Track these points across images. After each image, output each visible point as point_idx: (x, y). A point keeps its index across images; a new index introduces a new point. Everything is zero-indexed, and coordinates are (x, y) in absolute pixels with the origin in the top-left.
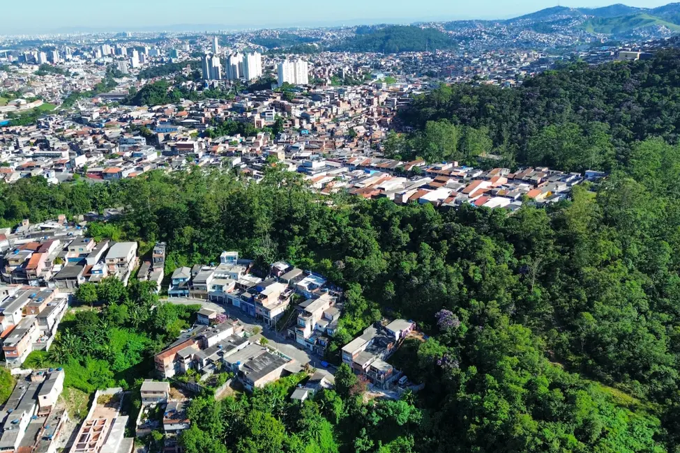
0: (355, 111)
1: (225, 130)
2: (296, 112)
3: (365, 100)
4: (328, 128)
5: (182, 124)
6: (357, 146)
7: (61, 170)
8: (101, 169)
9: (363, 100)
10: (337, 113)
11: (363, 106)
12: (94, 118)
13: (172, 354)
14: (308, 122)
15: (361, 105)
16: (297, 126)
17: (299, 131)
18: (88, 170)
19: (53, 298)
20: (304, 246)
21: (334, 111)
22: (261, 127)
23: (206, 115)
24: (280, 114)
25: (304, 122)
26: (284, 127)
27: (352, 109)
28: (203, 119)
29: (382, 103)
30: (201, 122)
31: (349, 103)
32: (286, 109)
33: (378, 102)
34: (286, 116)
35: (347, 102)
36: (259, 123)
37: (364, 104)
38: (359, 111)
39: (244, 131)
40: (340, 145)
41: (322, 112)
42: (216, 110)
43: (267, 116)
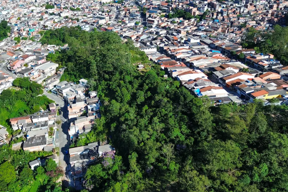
0: (257, 11)
1: (177, 15)
2: (219, 9)
3: (268, 6)
4: (231, 20)
5: (161, 10)
6: (241, 33)
7: (93, 25)
8: (107, 27)
9: (267, 6)
10: (243, 11)
11: (266, 9)
12: (142, 3)
13: (16, 120)
14: (222, 15)
15: (264, 8)
16: (215, 17)
17: (214, 20)
18: (102, 27)
19: (6, 81)
20: (106, 87)
21: (242, 10)
22: (195, 15)
23: (173, 6)
24: (209, 9)
25: (220, 15)
26: (206, 16)
27: (256, 10)
28: (170, 8)
29: (281, 9)
30: (169, 10)
31: (255, 6)
32: (214, 7)
33: (277, 8)
34: (213, 11)
35: (253, 6)
36: (194, 13)
37: (267, 8)
38: (260, 12)
39: (185, 16)
40: (232, 31)
41: (233, 10)
42: (179, 4)
43: (201, 9)
